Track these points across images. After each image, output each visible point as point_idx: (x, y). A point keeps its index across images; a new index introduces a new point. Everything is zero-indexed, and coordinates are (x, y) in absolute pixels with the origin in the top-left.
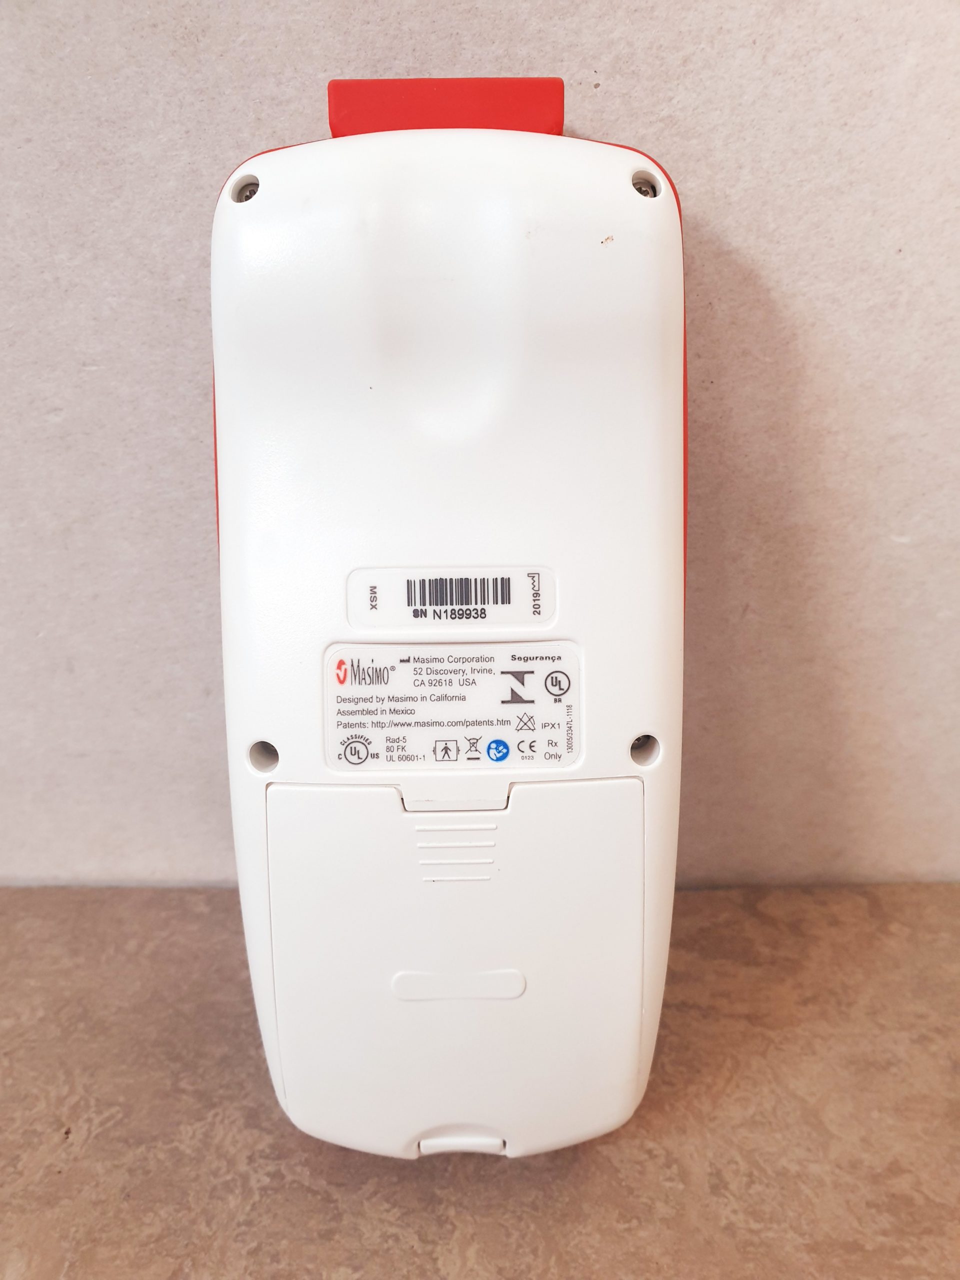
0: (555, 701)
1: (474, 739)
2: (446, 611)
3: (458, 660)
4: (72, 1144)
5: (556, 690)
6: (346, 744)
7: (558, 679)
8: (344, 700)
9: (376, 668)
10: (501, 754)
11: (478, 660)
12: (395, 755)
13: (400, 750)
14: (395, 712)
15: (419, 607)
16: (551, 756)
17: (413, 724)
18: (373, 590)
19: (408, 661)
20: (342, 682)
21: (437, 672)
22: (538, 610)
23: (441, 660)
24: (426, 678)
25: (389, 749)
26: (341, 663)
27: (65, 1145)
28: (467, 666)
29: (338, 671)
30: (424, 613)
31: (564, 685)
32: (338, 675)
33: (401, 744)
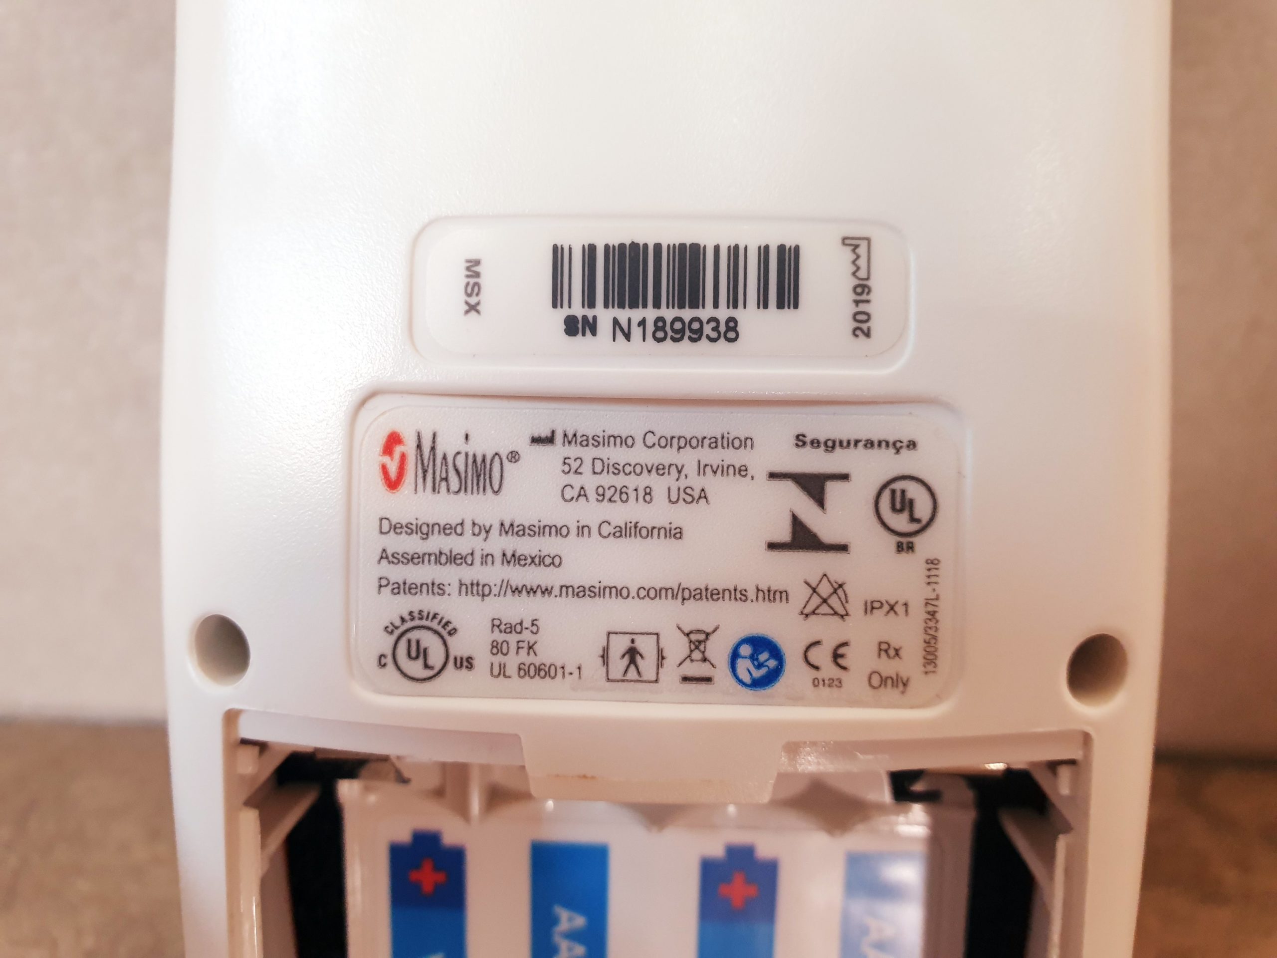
0: (900, 548)
1: (699, 631)
2: (642, 323)
3: (667, 442)
5: (900, 522)
6: (397, 633)
7: (908, 496)
8: (396, 528)
9: (474, 456)
10: (763, 671)
11: (714, 443)
12: (512, 662)
13: (523, 652)
14: (514, 559)
15: (578, 310)
16: (884, 681)
17: (556, 591)
18: (473, 268)
19: (549, 440)
20: (393, 484)
21: (617, 470)
22: (864, 326)
23: (625, 442)
24: (590, 482)
25: (497, 648)
26: (393, 441)
28: (689, 458)
29: (386, 459)
30: (591, 326)
31: (923, 509)
32: (384, 469)
33: (526, 636)
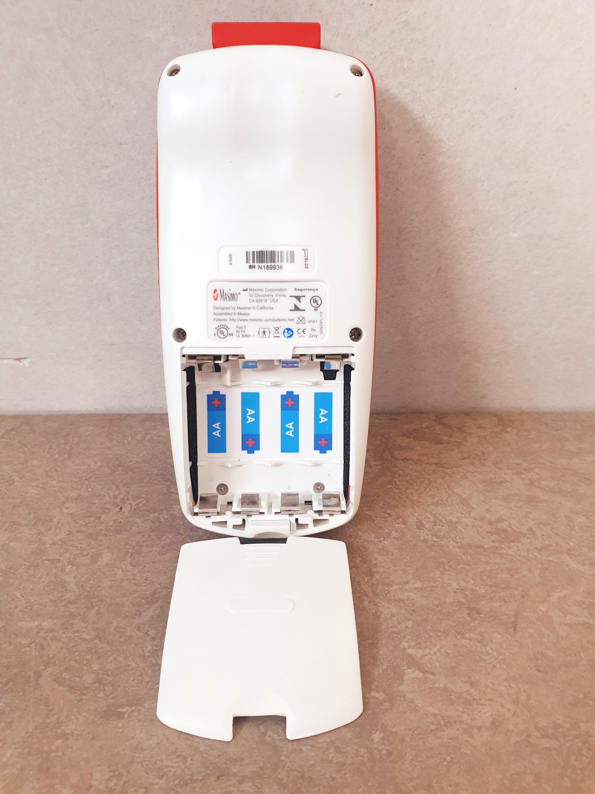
0: (315, 310)
1: (277, 327)
2: (264, 266)
3: (270, 290)
4: (124, 512)
5: (315, 305)
6: (218, 329)
7: (316, 300)
8: (216, 308)
9: (232, 293)
10: (289, 335)
11: (279, 290)
12: (241, 334)
13: (243, 332)
14: (240, 314)
15: (252, 264)
16: (312, 336)
17: (249, 320)
18: (230, 256)
19: (246, 290)
20: (216, 299)
21: (260, 296)
22: (307, 266)
23: (261, 290)
24: (255, 298)
25: (237, 332)
26: (215, 291)
27: (121, 513)
28: (274, 293)
29: (214, 295)
30: (254, 267)
31: (319, 302)
32: (214, 296)
33: (243, 329)
